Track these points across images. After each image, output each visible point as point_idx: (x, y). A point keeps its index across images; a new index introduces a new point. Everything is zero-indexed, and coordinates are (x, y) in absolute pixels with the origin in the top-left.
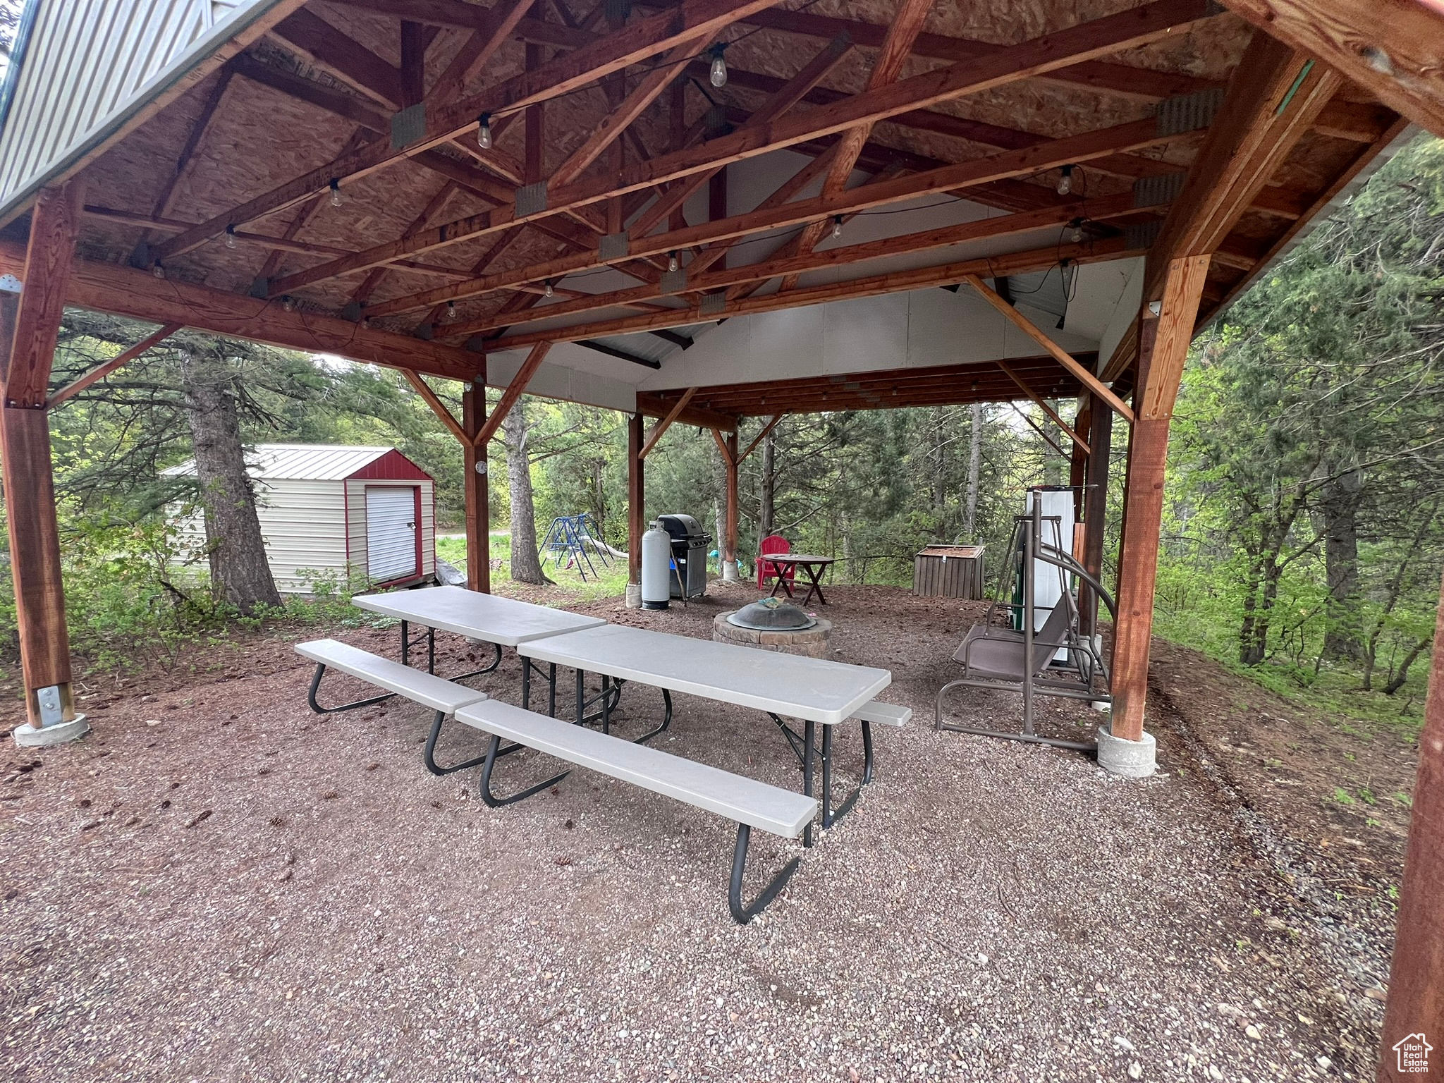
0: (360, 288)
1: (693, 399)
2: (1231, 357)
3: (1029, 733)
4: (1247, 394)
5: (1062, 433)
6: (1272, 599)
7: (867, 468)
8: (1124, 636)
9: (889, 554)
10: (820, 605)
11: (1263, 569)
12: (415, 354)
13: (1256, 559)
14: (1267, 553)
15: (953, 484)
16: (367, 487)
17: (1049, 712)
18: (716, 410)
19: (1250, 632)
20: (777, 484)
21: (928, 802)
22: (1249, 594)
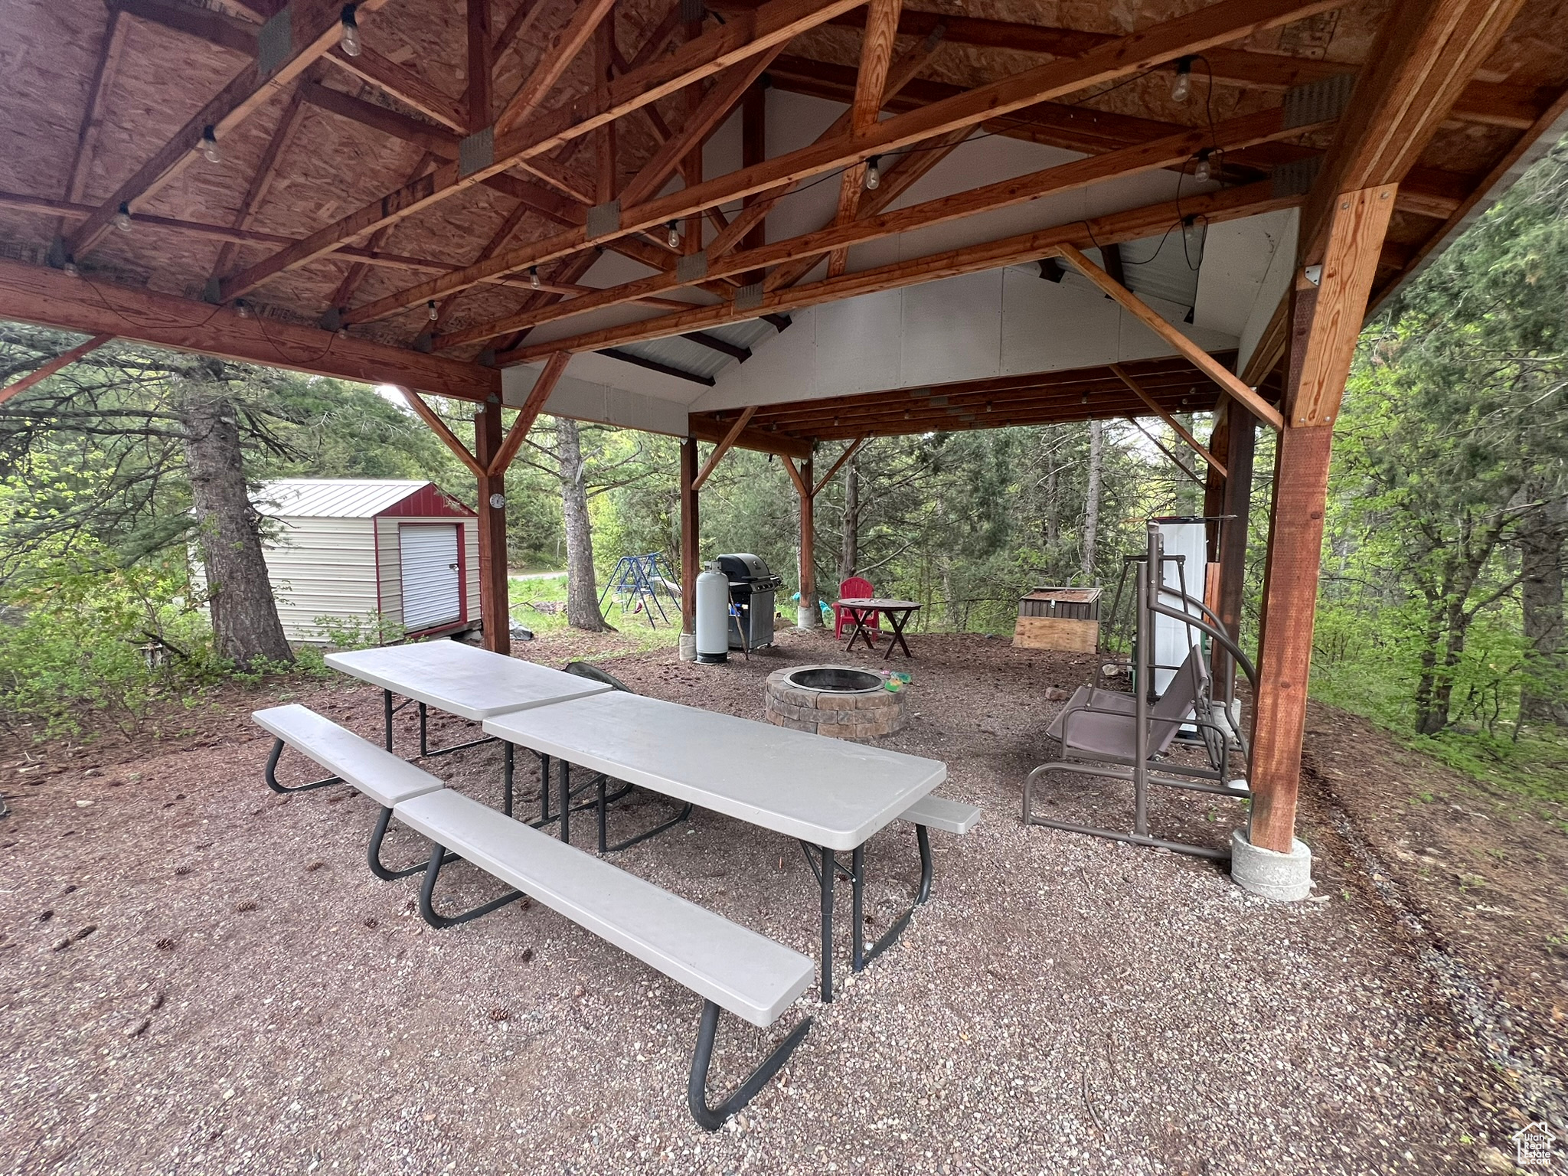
0: (338, 290)
1: (753, 420)
2: (1411, 353)
3: (1142, 833)
4: (1431, 401)
5: (1197, 456)
6: (1457, 654)
7: (964, 499)
8: (1267, 714)
9: (995, 596)
10: (904, 657)
11: (1446, 616)
12: (413, 370)
13: (1437, 604)
14: (1451, 597)
15: (1070, 516)
16: (400, 524)
17: (1171, 801)
18: (787, 433)
19: (1429, 692)
20: (860, 519)
21: (1001, 931)
22: (1428, 648)
